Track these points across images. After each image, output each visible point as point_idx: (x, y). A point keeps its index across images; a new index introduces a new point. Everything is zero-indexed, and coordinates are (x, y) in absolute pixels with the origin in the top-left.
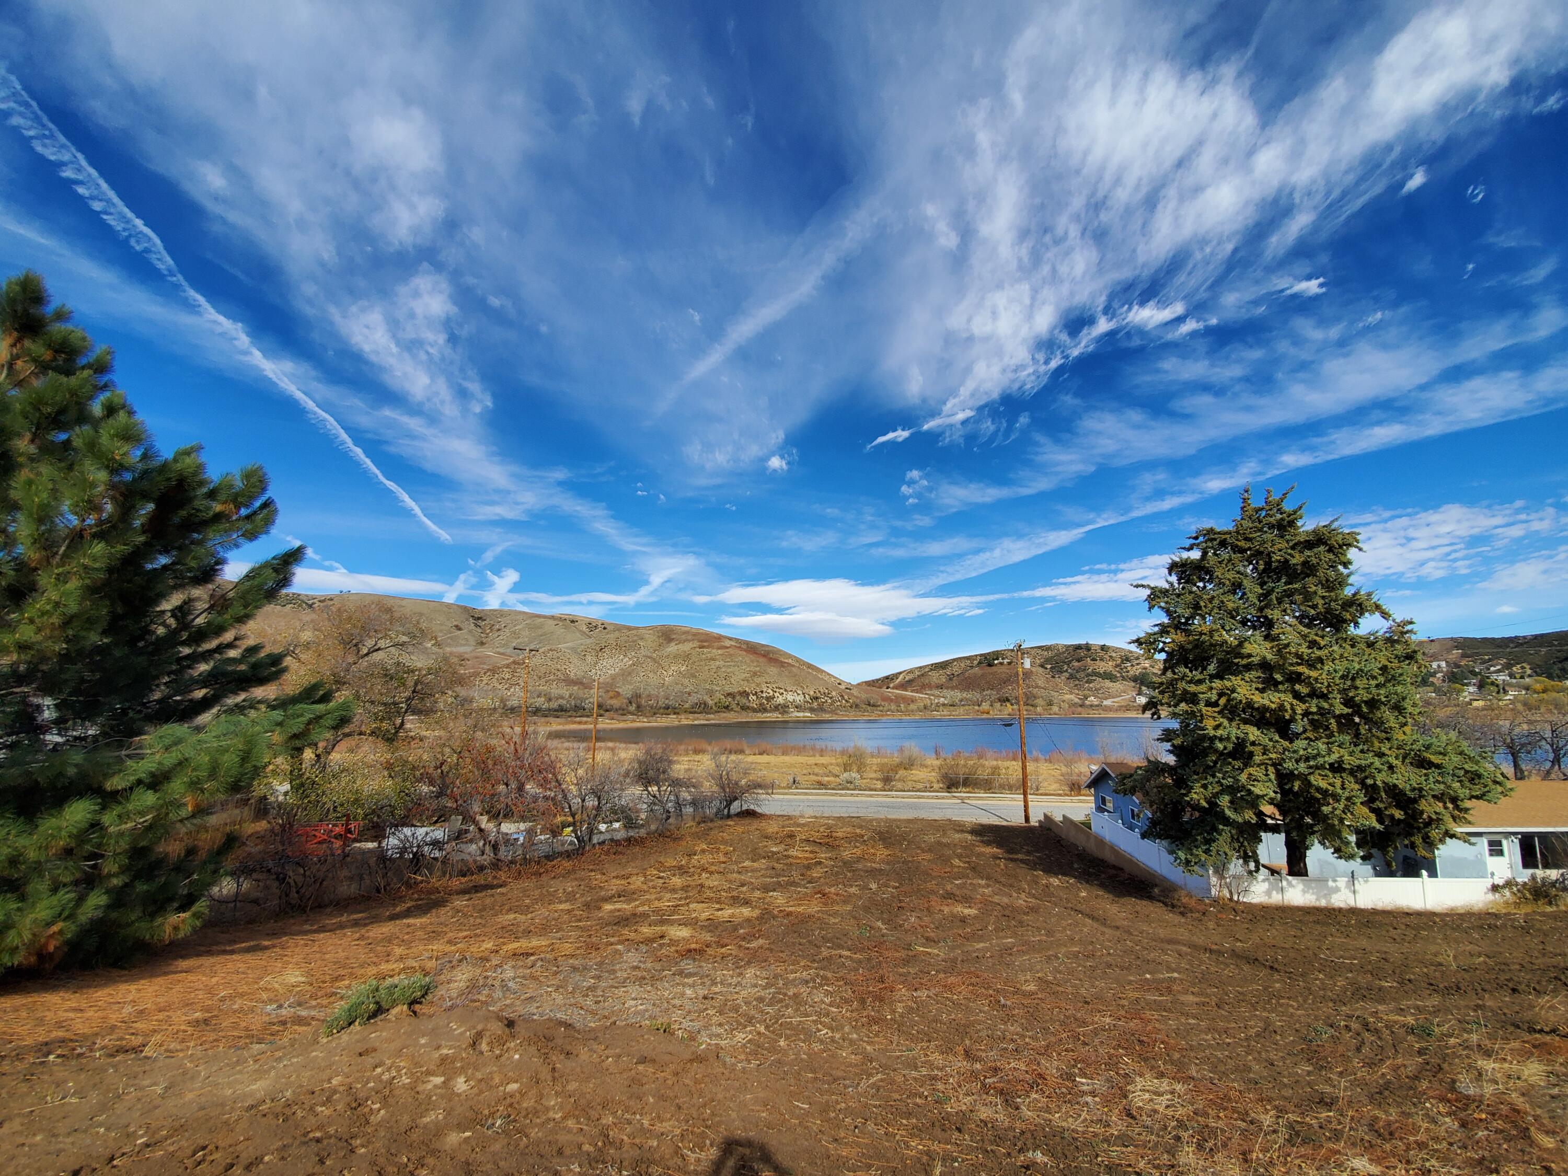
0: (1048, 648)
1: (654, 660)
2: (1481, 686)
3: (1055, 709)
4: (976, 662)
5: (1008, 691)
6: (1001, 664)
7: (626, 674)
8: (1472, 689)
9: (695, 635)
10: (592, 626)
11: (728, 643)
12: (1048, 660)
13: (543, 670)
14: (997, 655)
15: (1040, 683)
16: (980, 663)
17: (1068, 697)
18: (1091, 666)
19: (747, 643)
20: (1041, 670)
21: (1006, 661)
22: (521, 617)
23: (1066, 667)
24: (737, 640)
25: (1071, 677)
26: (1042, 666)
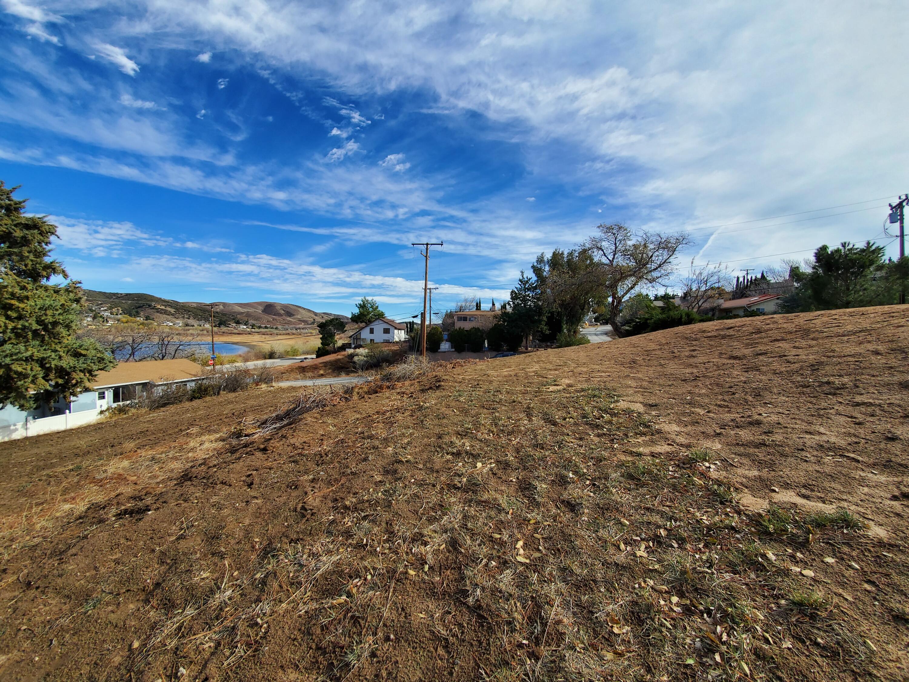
2: (94, 318)
8: (89, 319)
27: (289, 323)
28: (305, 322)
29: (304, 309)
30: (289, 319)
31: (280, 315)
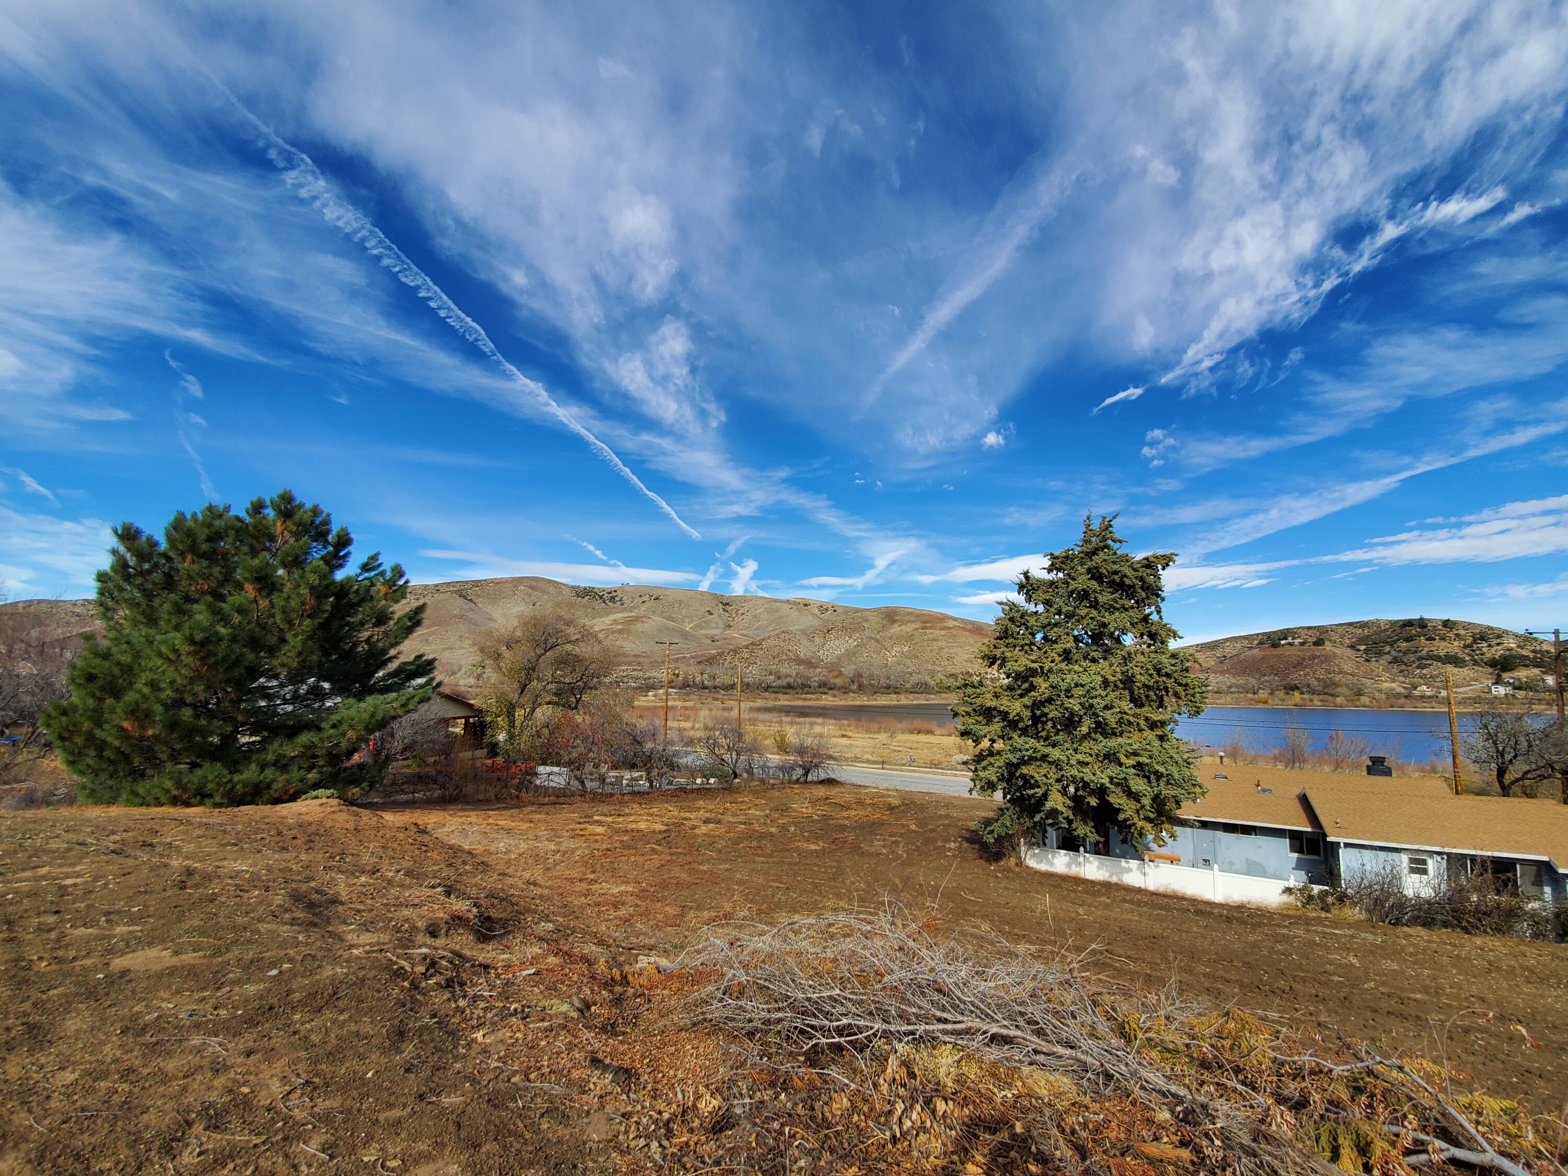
0: (1363, 625)
1: (878, 641)
3: (1365, 700)
4: (1256, 642)
5: (1297, 677)
6: (1290, 644)
7: (851, 654)
9: (917, 616)
10: (823, 609)
11: (951, 624)
12: (1362, 640)
13: (776, 650)
14: (1285, 634)
15: (1348, 667)
16: (1261, 643)
17: (1386, 685)
18: (1425, 647)
19: (973, 623)
20: (1349, 652)
21: (1297, 641)
22: (760, 602)
23: (1387, 649)
24: (963, 620)
25: (1395, 660)
26: (1352, 647)
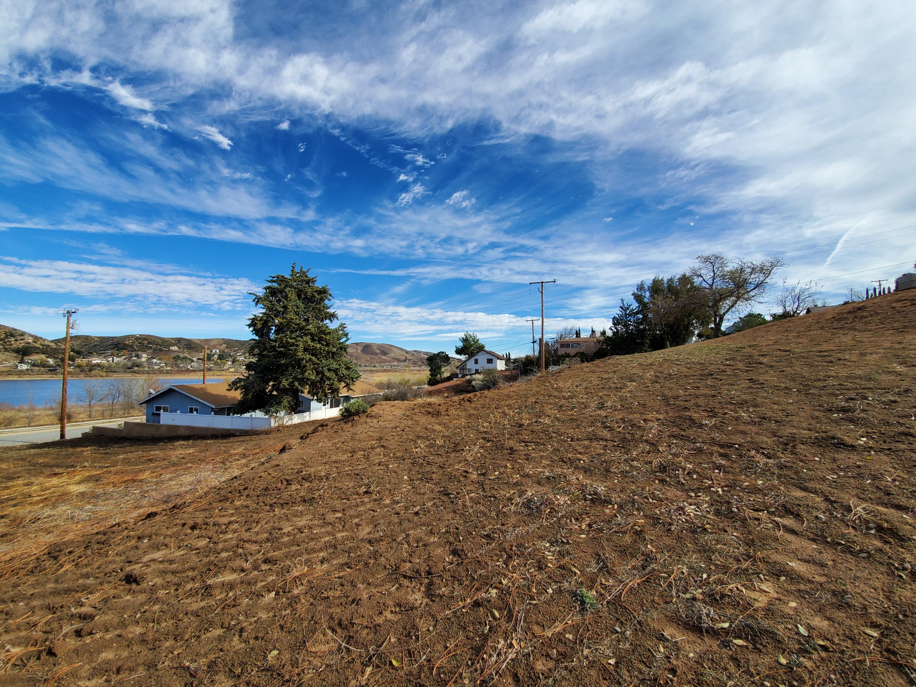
27: (385, 361)
28: (398, 360)
29: (397, 348)
30: (384, 357)
31: (376, 354)
